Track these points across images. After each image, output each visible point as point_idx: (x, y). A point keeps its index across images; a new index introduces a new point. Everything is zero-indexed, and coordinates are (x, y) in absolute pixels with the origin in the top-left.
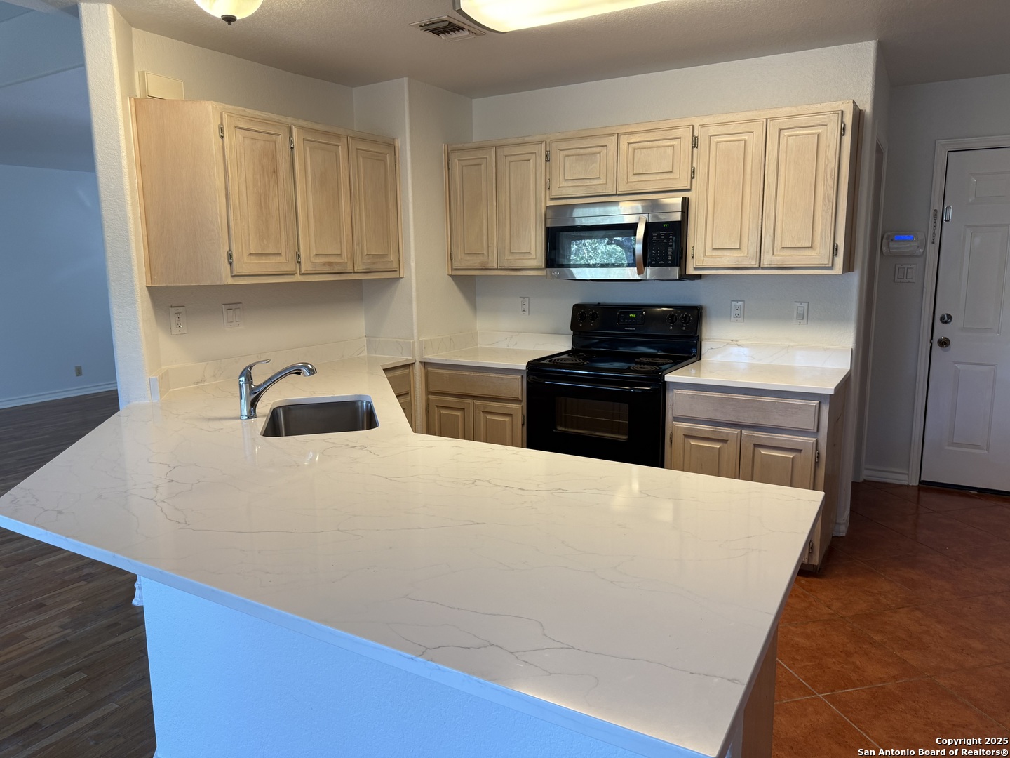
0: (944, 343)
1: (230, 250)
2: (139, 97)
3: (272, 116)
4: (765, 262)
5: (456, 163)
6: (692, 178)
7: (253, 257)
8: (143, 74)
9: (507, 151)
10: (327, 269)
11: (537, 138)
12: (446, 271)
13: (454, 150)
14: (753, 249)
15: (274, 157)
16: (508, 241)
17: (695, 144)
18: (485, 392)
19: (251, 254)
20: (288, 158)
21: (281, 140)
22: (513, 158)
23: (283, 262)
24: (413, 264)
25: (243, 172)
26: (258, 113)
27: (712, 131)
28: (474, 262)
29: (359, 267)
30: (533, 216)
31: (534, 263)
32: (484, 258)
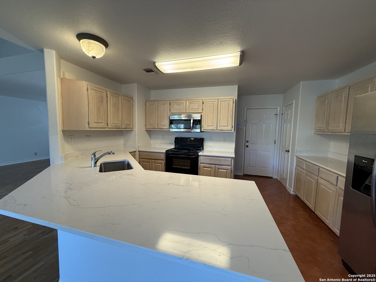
0: (247, 146)
1: (89, 121)
2: (62, 77)
3: (102, 87)
4: (218, 129)
5: (147, 104)
6: (203, 110)
7: (95, 123)
8: (64, 72)
9: (160, 102)
10: (115, 127)
11: (167, 100)
12: (145, 129)
13: (147, 101)
14: (216, 126)
15: (102, 98)
16: (160, 122)
17: (203, 103)
18: (155, 158)
19: (95, 122)
20: (106, 99)
21: (104, 94)
22: (162, 104)
23: (104, 125)
24: (137, 127)
25: (93, 101)
26: (98, 86)
27: (207, 101)
28: (152, 127)
29: (123, 127)
30: (166, 117)
31: (166, 128)
32: (154, 126)
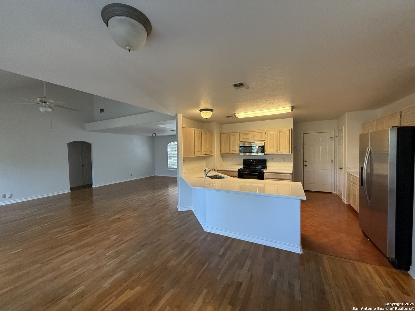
0: (306, 166)
1: (195, 151)
3: (200, 130)
4: (278, 152)
5: (222, 136)
6: (265, 139)
9: (231, 134)
10: (205, 154)
11: (237, 132)
12: (220, 154)
13: (221, 133)
14: (276, 150)
15: (200, 136)
16: (232, 148)
17: (265, 133)
22: (233, 135)
23: (200, 153)
24: (215, 153)
26: (198, 129)
27: (268, 131)
28: (225, 152)
30: (236, 144)
31: (237, 152)
32: (227, 152)
